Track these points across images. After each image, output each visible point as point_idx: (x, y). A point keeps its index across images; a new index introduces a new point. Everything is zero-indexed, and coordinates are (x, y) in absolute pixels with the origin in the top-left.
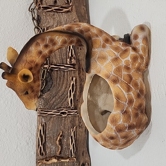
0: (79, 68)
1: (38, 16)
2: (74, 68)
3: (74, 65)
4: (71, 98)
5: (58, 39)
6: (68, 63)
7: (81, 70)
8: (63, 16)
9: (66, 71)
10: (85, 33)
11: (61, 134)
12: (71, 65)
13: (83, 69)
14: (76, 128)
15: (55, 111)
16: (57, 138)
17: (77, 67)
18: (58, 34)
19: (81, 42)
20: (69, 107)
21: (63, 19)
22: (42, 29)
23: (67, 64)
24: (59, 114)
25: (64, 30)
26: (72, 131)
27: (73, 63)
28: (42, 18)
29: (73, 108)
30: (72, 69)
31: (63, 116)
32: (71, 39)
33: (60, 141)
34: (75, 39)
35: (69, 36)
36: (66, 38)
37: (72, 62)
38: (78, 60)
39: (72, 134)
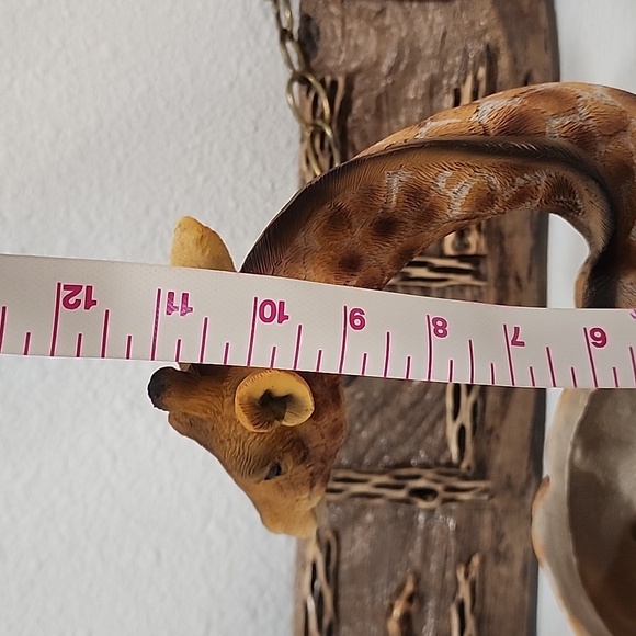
0: (502, 275)
1: (306, 19)
2: (477, 275)
3: (475, 259)
4: (459, 421)
5: (449, 184)
6: (449, 250)
7: (512, 283)
8: (426, 19)
9: (438, 289)
10: (602, 148)
11: (409, 588)
12: (462, 258)
13: (518, 279)
14: (483, 561)
15: (384, 479)
16: (391, 607)
17: (489, 268)
18: (455, 159)
19: (572, 193)
20: (449, 464)
21: (426, 31)
22: (323, 82)
23: (442, 255)
24: (401, 494)
25: (486, 133)
26: (461, 576)
27: (472, 251)
28: (325, 27)
29: (469, 468)
30: (466, 279)
31: (422, 504)
32: (520, 181)
33: (406, 619)
34: (542, 178)
35: (514, 168)
36: (495, 180)
37: (467, 246)
38: (495, 236)
39: (464, 593)
